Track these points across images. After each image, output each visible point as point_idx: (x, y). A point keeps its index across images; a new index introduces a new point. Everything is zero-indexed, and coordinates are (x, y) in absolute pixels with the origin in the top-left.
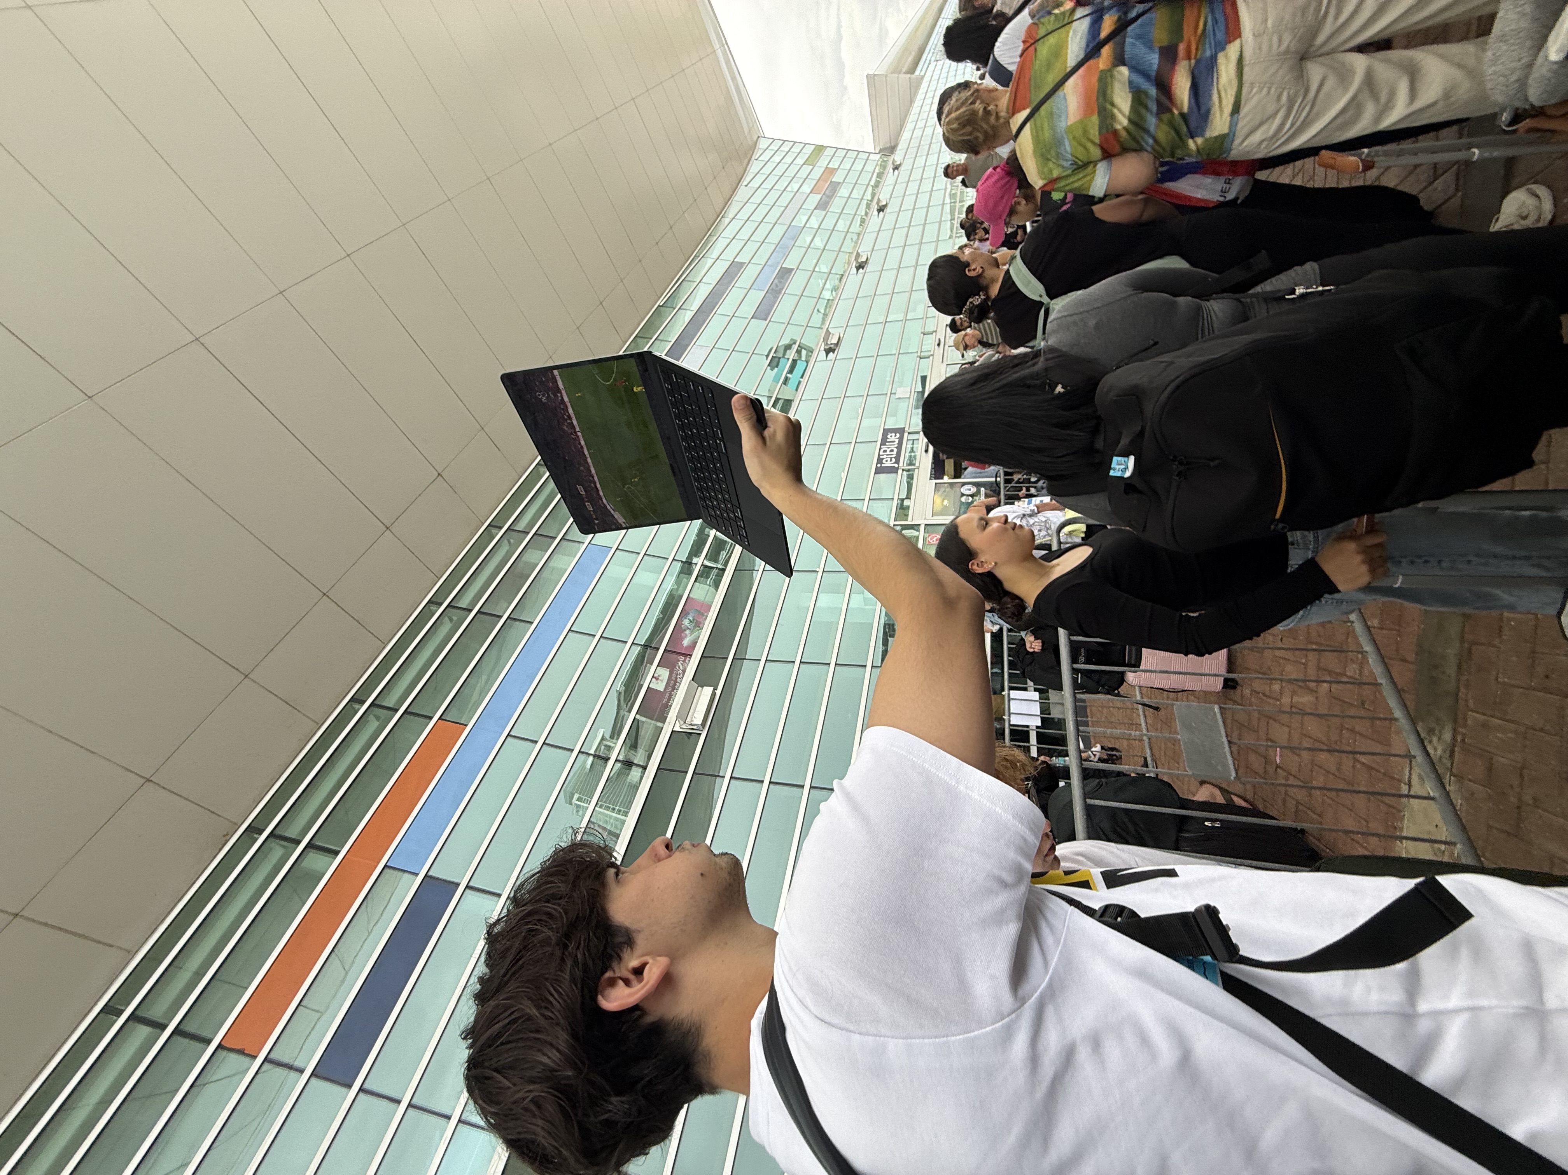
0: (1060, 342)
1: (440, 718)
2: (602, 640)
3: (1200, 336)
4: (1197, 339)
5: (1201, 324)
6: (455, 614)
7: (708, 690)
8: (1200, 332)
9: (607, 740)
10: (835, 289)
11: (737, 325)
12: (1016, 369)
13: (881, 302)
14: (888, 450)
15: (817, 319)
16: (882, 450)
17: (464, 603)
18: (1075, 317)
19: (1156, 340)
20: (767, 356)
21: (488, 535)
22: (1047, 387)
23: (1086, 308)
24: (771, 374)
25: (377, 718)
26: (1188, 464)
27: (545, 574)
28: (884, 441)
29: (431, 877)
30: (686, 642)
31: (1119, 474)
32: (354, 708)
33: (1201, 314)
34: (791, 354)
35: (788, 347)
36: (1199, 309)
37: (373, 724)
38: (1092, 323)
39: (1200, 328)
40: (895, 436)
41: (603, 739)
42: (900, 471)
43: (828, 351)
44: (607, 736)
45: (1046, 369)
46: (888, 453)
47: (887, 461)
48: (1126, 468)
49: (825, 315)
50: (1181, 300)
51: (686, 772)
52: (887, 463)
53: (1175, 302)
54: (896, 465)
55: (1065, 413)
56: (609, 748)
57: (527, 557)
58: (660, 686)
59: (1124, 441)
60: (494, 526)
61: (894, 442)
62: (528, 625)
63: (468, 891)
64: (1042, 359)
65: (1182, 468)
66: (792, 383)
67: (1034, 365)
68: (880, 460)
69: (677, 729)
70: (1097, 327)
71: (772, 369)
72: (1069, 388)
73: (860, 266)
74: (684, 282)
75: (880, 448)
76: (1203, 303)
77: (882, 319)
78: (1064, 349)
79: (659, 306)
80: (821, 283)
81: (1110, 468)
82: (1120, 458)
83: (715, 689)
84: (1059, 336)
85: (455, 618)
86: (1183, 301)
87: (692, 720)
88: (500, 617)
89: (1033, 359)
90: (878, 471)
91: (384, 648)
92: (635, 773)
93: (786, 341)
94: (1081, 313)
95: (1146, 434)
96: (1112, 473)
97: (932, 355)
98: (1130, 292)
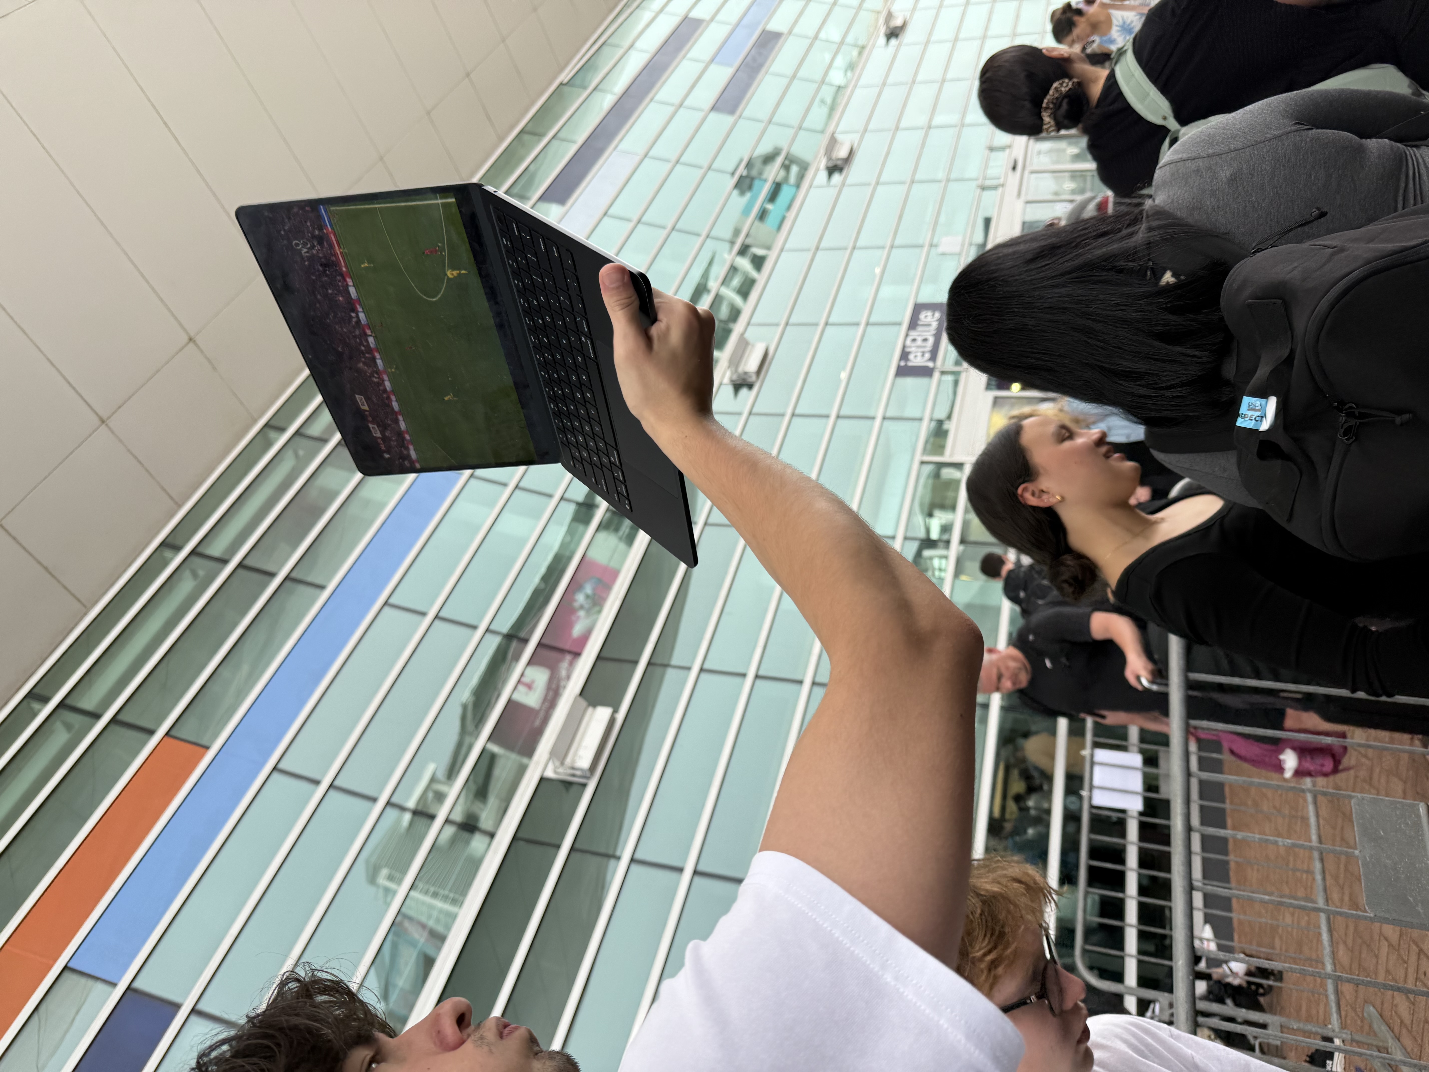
0: (1172, 202)
1: (167, 734)
2: (437, 622)
3: (1400, 205)
4: (1396, 210)
5: (1403, 185)
6: (201, 566)
7: (603, 713)
8: (1400, 198)
9: (439, 782)
10: (851, 67)
11: (686, 120)
12: (1101, 240)
13: (923, 95)
14: (919, 339)
15: (818, 115)
16: (909, 339)
17: (216, 549)
18: (1200, 162)
19: (1325, 209)
20: (733, 174)
21: (263, 441)
22: (1149, 273)
23: (1217, 149)
24: (738, 201)
25: (68, 727)
26: (1362, 416)
27: (353, 509)
28: (914, 324)
29: (136, 991)
30: (577, 630)
31: (1250, 425)
32: (31, 709)
33: (1404, 169)
34: (773, 172)
35: (768, 159)
36: (1401, 160)
37: (60, 737)
38: (1225, 173)
39: (1401, 191)
40: (933, 315)
41: (433, 780)
42: (936, 375)
43: (833, 169)
44: (441, 775)
45: (1149, 245)
46: (919, 342)
47: (916, 356)
48: (1263, 417)
49: (832, 109)
50: (1372, 143)
51: (558, 847)
52: (917, 360)
53: (1361, 145)
54: (930, 364)
55: (1171, 317)
56: (440, 797)
57: (321, 481)
58: (532, 699)
59: (1263, 371)
60: (274, 426)
61: (929, 325)
62: (316, 591)
63: (194, 1018)
64: (1144, 226)
65: (1352, 422)
66: (772, 220)
67: (1131, 235)
68: (905, 355)
69: (550, 774)
70: (1232, 180)
71: (742, 193)
72: (1182, 277)
73: (893, 34)
74: (605, 48)
75: (907, 335)
76: (1410, 151)
77: (922, 120)
78: (1179, 214)
79: (561, 84)
80: (828, 57)
81: (1237, 415)
82: (1253, 400)
83: (616, 711)
84: (1171, 193)
85: (201, 573)
86: (1374, 145)
87: (573, 761)
88: (272, 575)
89: (1129, 225)
90: (903, 371)
91: (85, 614)
92: (478, 842)
93: (765, 148)
94: (1209, 156)
95: (1296, 362)
96: (1240, 423)
97: (1003, 185)
98: (1290, 126)
